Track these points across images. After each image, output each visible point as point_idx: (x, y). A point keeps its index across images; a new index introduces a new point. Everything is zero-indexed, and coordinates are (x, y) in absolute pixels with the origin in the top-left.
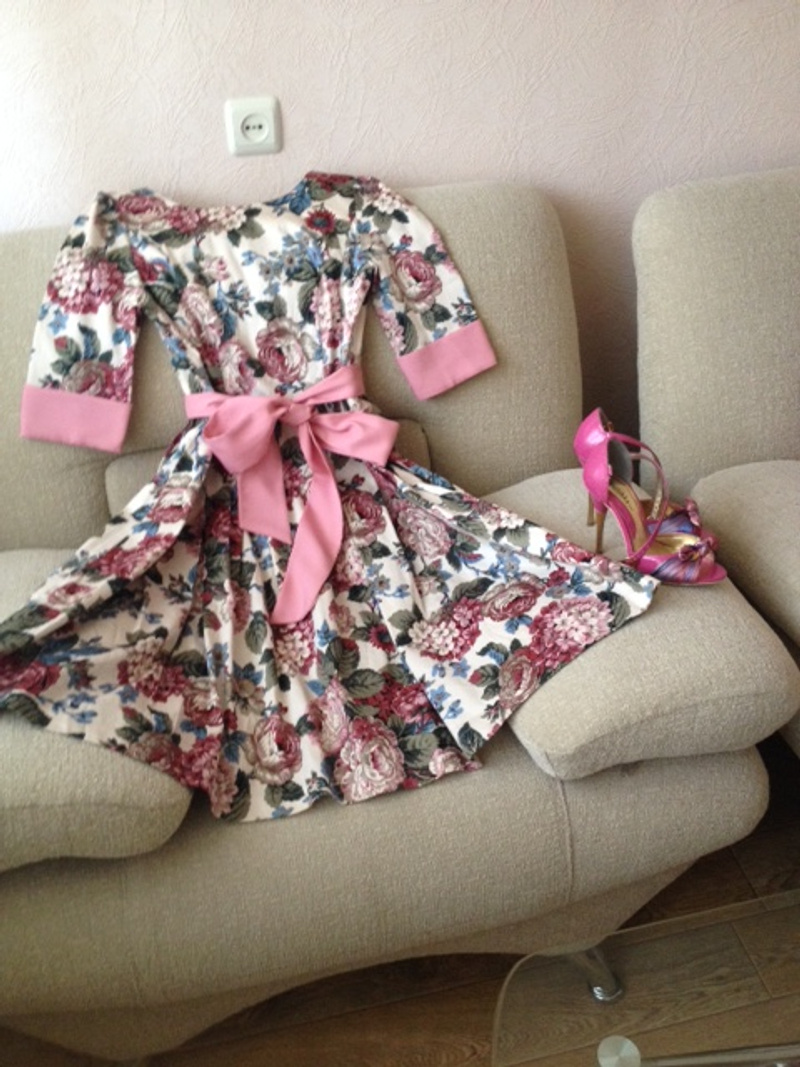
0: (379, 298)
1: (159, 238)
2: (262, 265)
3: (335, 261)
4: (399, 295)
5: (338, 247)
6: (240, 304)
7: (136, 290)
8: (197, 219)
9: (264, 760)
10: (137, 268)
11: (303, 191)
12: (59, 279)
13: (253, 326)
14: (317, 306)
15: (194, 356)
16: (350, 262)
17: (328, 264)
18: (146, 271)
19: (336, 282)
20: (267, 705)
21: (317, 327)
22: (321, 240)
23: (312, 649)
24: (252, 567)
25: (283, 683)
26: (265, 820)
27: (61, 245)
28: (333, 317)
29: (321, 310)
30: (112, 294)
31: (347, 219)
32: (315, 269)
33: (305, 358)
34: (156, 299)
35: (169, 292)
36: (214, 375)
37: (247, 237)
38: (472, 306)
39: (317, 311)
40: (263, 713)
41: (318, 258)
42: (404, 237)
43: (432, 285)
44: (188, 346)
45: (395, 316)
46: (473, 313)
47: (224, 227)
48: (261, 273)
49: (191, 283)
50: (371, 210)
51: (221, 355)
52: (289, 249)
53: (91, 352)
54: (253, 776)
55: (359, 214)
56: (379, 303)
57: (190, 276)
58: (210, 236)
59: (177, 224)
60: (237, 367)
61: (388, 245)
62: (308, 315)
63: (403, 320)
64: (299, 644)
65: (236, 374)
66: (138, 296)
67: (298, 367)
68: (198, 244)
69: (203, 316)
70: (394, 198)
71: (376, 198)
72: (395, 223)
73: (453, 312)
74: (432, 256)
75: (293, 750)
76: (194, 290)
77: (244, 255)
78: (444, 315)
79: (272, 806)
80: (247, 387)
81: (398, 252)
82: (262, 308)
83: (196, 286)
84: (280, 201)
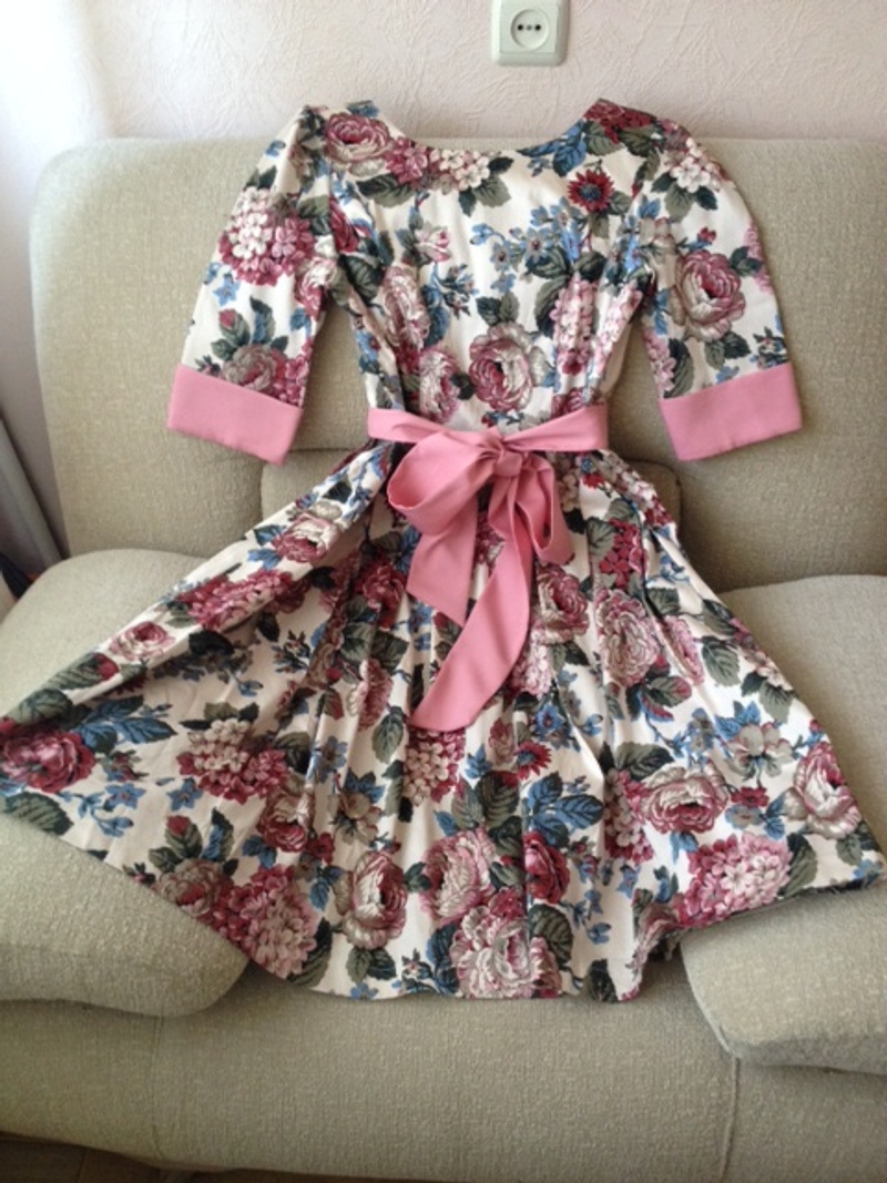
0: (650, 314)
1: (370, 188)
2: (496, 247)
3: (597, 256)
4: (678, 315)
5: (606, 236)
6: (458, 297)
7: (327, 262)
8: (425, 164)
9: (360, 908)
10: (333, 231)
11: (579, 136)
12: (236, 230)
13: (470, 329)
14: (561, 313)
15: (387, 359)
16: (619, 258)
17: (586, 259)
18: (345, 235)
19: (594, 285)
20: (380, 835)
21: (555, 343)
22: (584, 221)
23: (451, 773)
24: (403, 646)
25: (405, 811)
26: (341, 997)
27: (244, 185)
28: (580, 333)
29: (565, 321)
30: (296, 262)
31: (629, 193)
32: (567, 263)
33: (532, 381)
34: (351, 277)
35: (370, 267)
36: (409, 387)
37: (484, 203)
38: (783, 342)
39: (559, 320)
40: (372, 844)
41: (575, 248)
42: (705, 231)
43: (731, 304)
44: (383, 344)
45: (667, 343)
46: (783, 352)
47: (457, 182)
48: (492, 259)
49: (397, 263)
50: (666, 182)
51: (422, 361)
52: (537, 229)
53: (262, 336)
54: (339, 929)
55: (647, 186)
56: (649, 321)
57: (399, 249)
58: (436, 194)
59: (398, 169)
60: (439, 381)
61: (678, 240)
62: (546, 324)
63: (678, 350)
64: (437, 760)
65: (437, 389)
66: (327, 272)
67: (518, 391)
68: (418, 203)
69: (407, 308)
70: (703, 169)
71: (678, 163)
72: (696, 207)
73: (754, 346)
74: (740, 263)
75: (396, 906)
76: (400, 272)
77: (475, 229)
78: (739, 348)
79: (353, 980)
80: (447, 408)
81: (691, 252)
82: (485, 306)
83: (403, 266)
84: (541, 150)
